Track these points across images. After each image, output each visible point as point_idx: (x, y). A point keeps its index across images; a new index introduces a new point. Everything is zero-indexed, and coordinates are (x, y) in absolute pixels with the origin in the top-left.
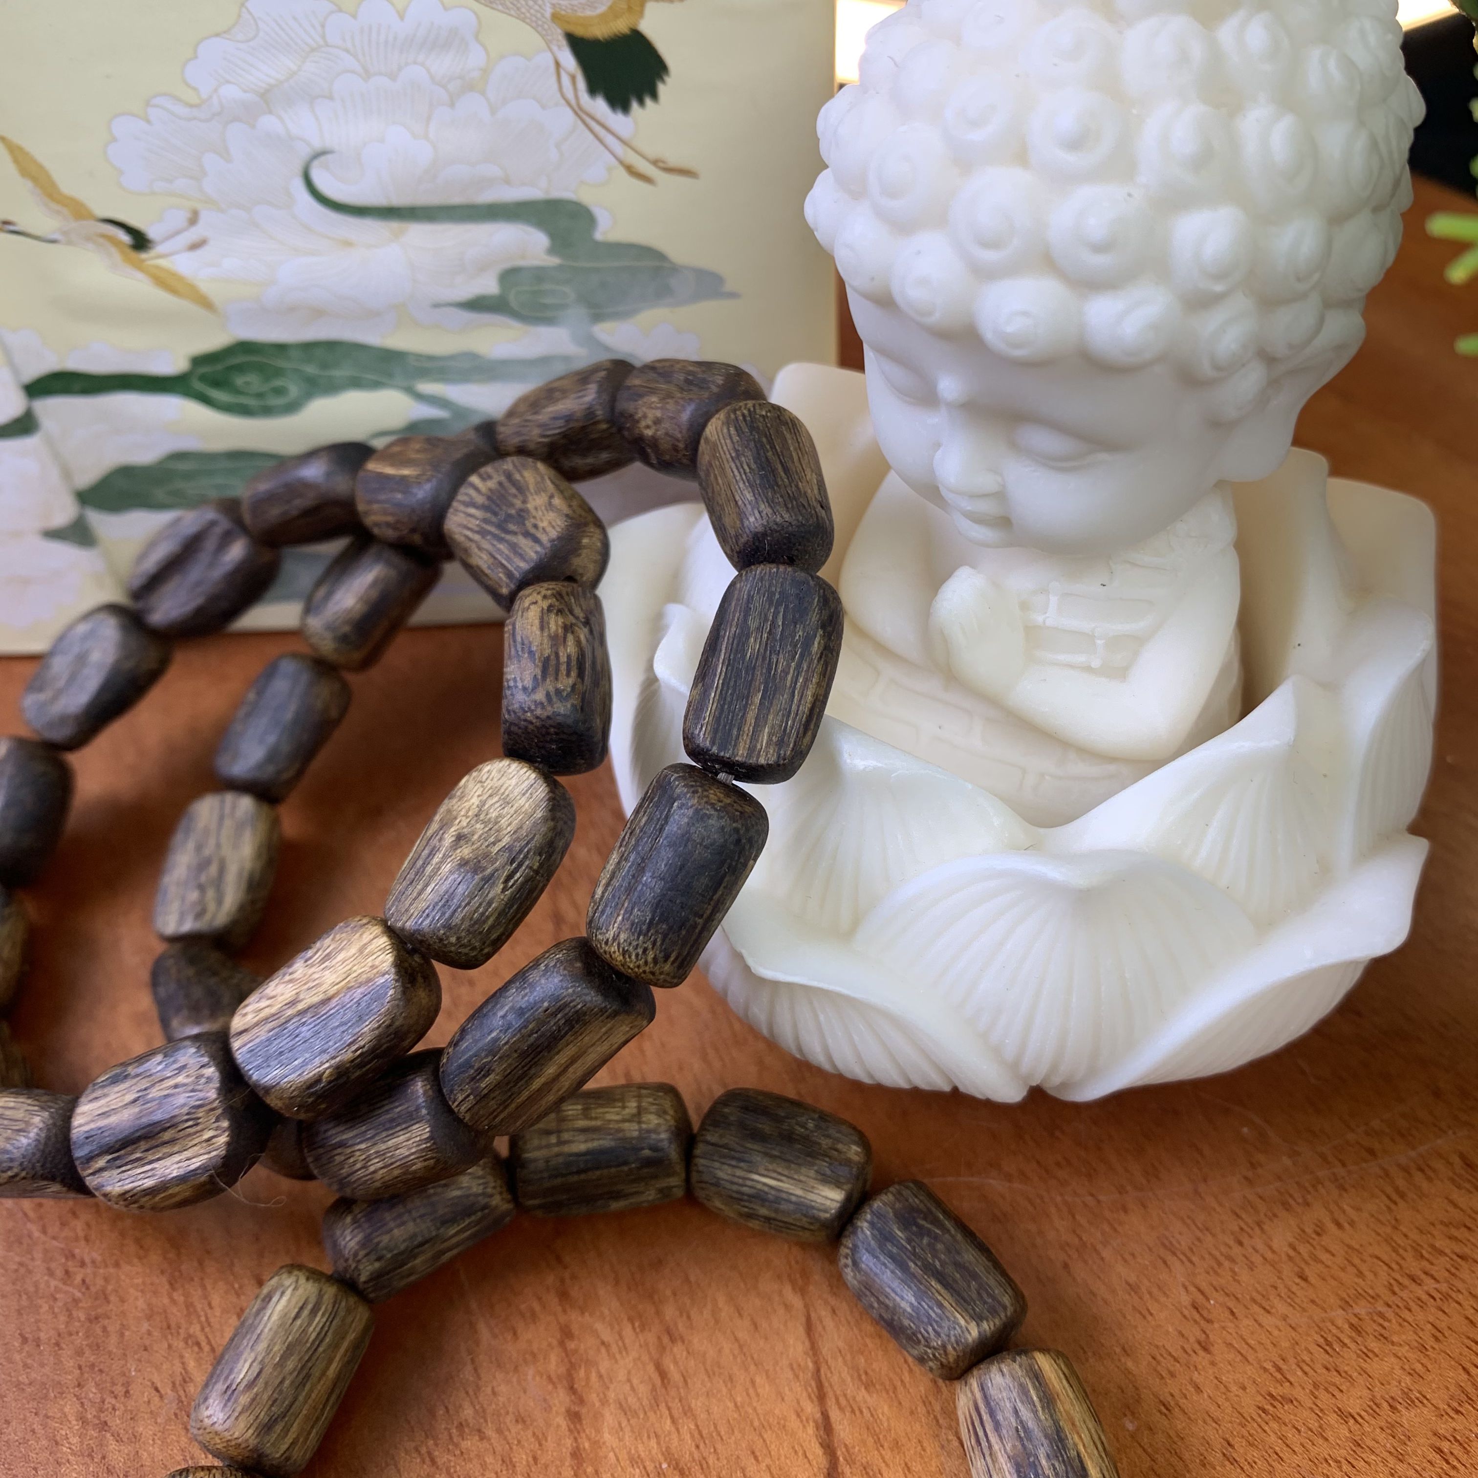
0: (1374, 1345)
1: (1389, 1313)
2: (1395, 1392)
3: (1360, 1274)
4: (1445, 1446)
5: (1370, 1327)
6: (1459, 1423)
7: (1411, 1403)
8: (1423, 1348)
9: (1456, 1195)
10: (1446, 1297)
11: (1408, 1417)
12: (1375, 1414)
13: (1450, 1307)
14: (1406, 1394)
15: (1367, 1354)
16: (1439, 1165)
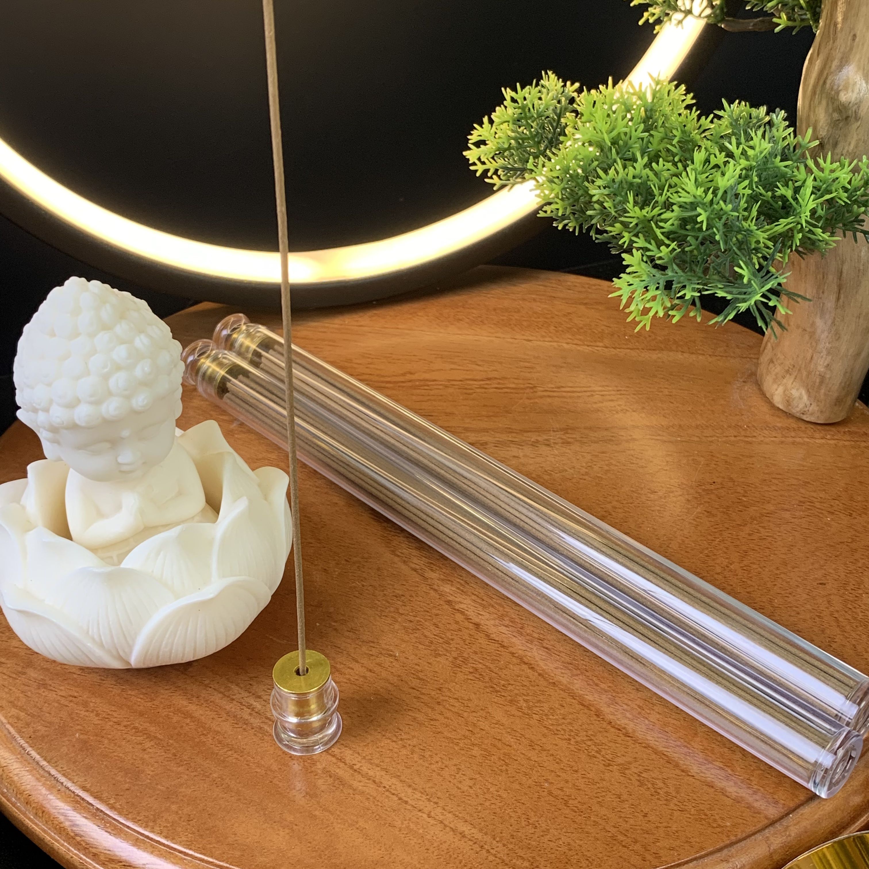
0: (714, 557)
1: (713, 549)
2: (726, 564)
3: (700, 545)
4: (745, 568)
5: (710, 554)
6: (745, 563)
7: (731, 564)
8: (725, 553)
9: (710, 519)
10: (723, 540)
11: (732, 567)
12: (725, 570)
13: (725, 542)
14: (729, 563)
15: (714, 560)
16: (701, 515)
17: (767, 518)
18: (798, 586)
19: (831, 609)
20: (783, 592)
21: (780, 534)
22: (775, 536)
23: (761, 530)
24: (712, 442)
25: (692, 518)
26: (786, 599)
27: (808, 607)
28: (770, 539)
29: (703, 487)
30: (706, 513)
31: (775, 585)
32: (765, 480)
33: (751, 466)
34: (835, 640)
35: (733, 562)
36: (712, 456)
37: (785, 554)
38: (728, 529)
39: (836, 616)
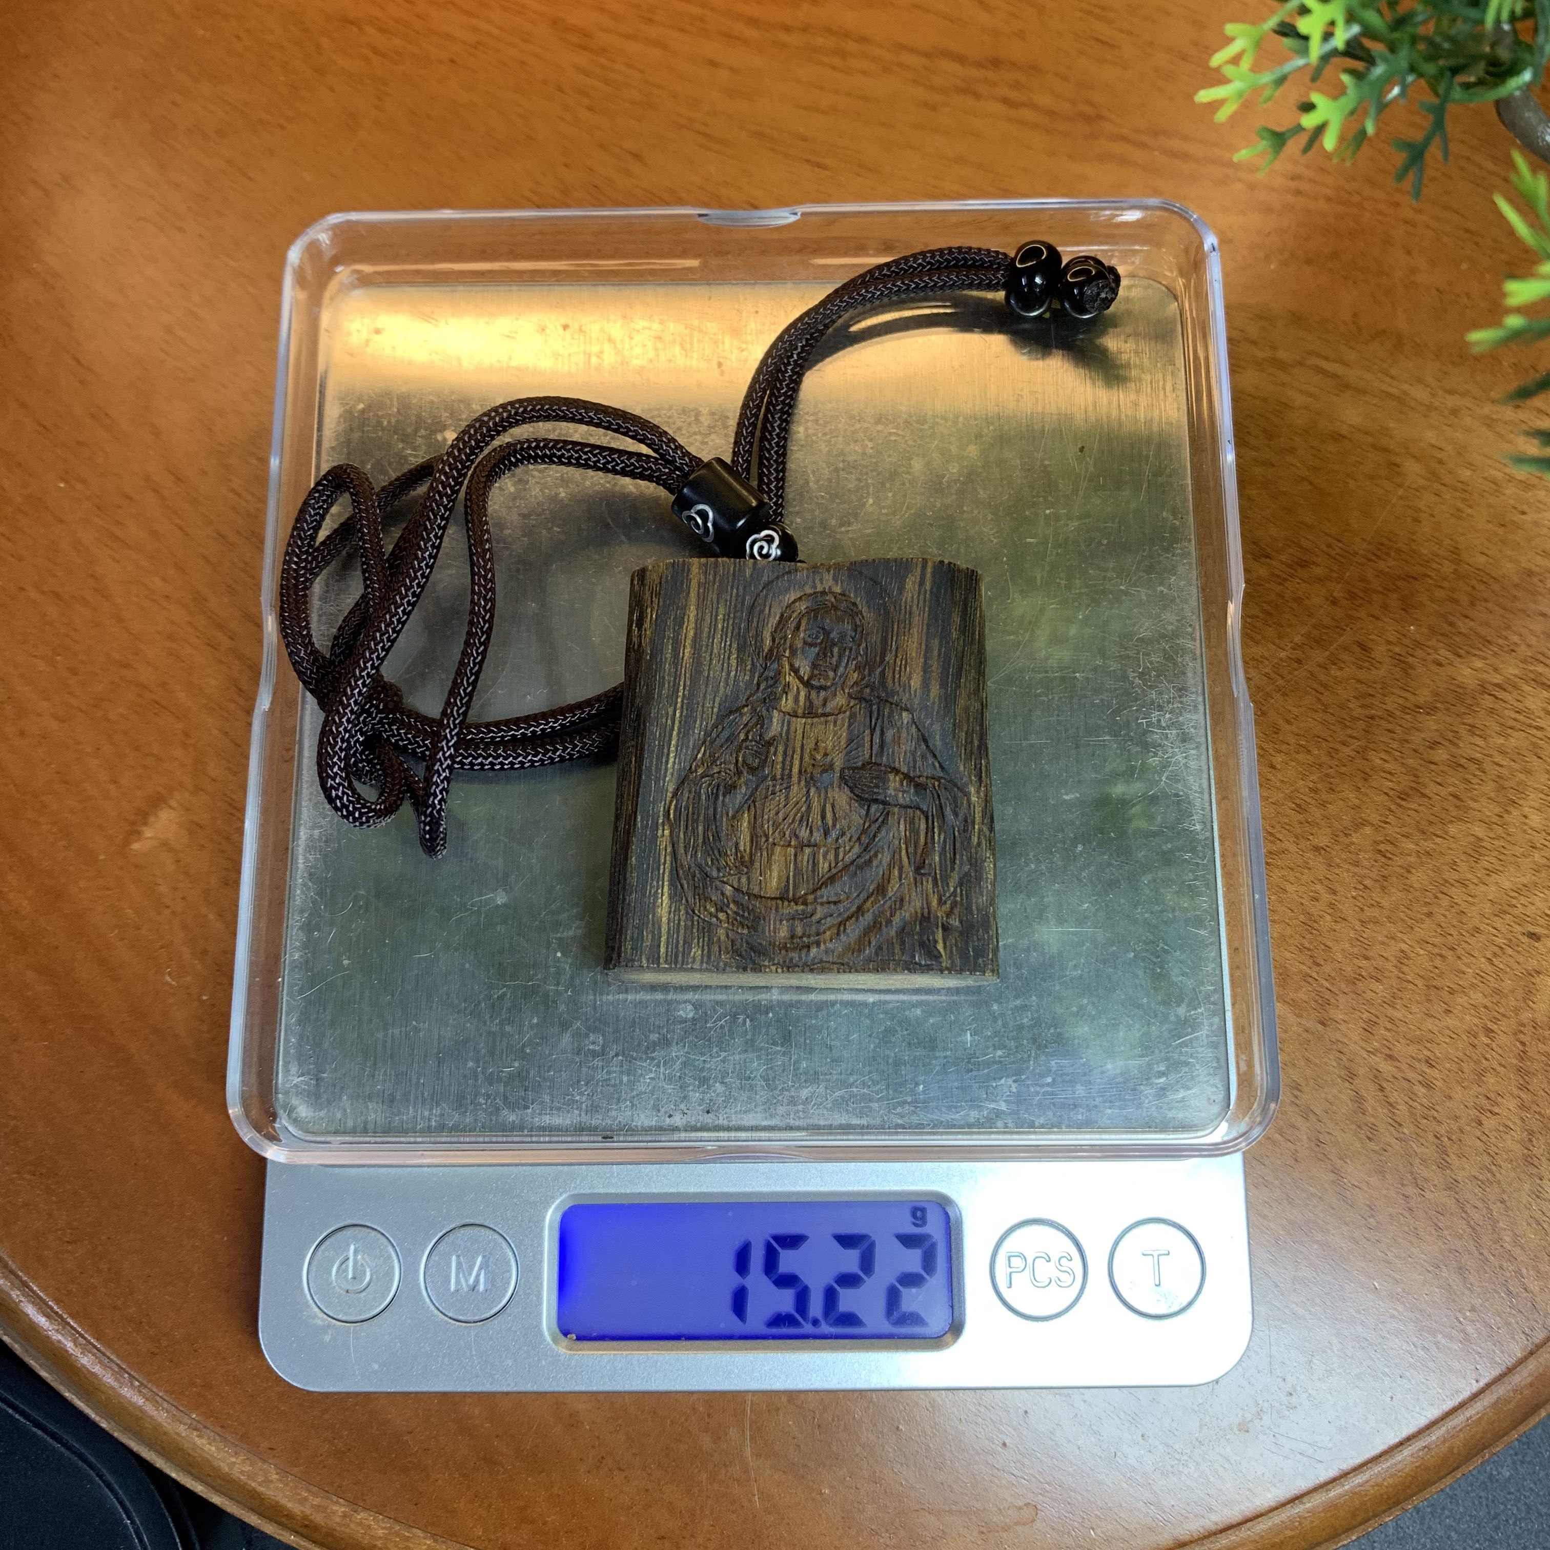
17: (1488, 702)
18: (1478, 930)
19: (1526, 1016)
20: (1436, 941)
21: (1499, 759)
22: (1487, 766)
23: (1463, 732)
24: (1454, 412)
25: (1321, 660)
26: (1438, 962)
27: (1477, 997)
28: (1473, 767)
29: (1381, 565)
30: (1357, 649)
31: (1430, 915)
32: (1530, 573)
33: (1518, 518)
34: (1496, 1110)
35: (1365, 823)
36: (1440, 462)
37: (1488, 824)
38: (1390, 714)
39: (1526, 1039)
